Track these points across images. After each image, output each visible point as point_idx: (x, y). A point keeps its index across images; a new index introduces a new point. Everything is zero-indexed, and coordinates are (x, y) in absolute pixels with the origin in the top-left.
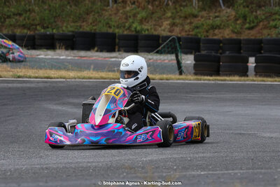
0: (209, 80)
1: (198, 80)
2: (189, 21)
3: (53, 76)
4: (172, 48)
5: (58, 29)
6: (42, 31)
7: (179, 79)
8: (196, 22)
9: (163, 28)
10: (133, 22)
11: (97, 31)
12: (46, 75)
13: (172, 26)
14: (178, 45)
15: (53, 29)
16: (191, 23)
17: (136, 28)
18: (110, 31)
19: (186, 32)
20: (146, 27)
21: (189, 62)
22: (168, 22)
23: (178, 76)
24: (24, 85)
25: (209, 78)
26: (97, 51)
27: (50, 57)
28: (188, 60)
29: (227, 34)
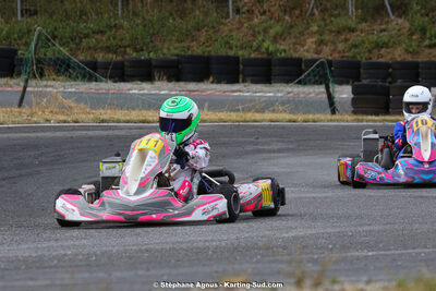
0: (375, 121)
1: (358, 121)
2: (343, 37)
3: (151, 119)
4: (320, 76)
5: (156, 52)
6: (135, 55)
7: (331, 121)
8: (354, 38)
9: (306, 48)
10: (263, 41)
11: (213, 53)
12: (141, 118)
13: (319, 45)
14: (328, 72)
15: (149, 53)
16: (346, 40)
17: (267, 49)
18: (231, 53)
19: (339, 52)
20: (282, 47)
21: (344, 96)
22: (314, 40)
23: (329, 117)
24: (110, 133)
25: (374, 117)
26: (212, 82)
27: (146, 92)
28: (344, 93)
29: (398, 54)
